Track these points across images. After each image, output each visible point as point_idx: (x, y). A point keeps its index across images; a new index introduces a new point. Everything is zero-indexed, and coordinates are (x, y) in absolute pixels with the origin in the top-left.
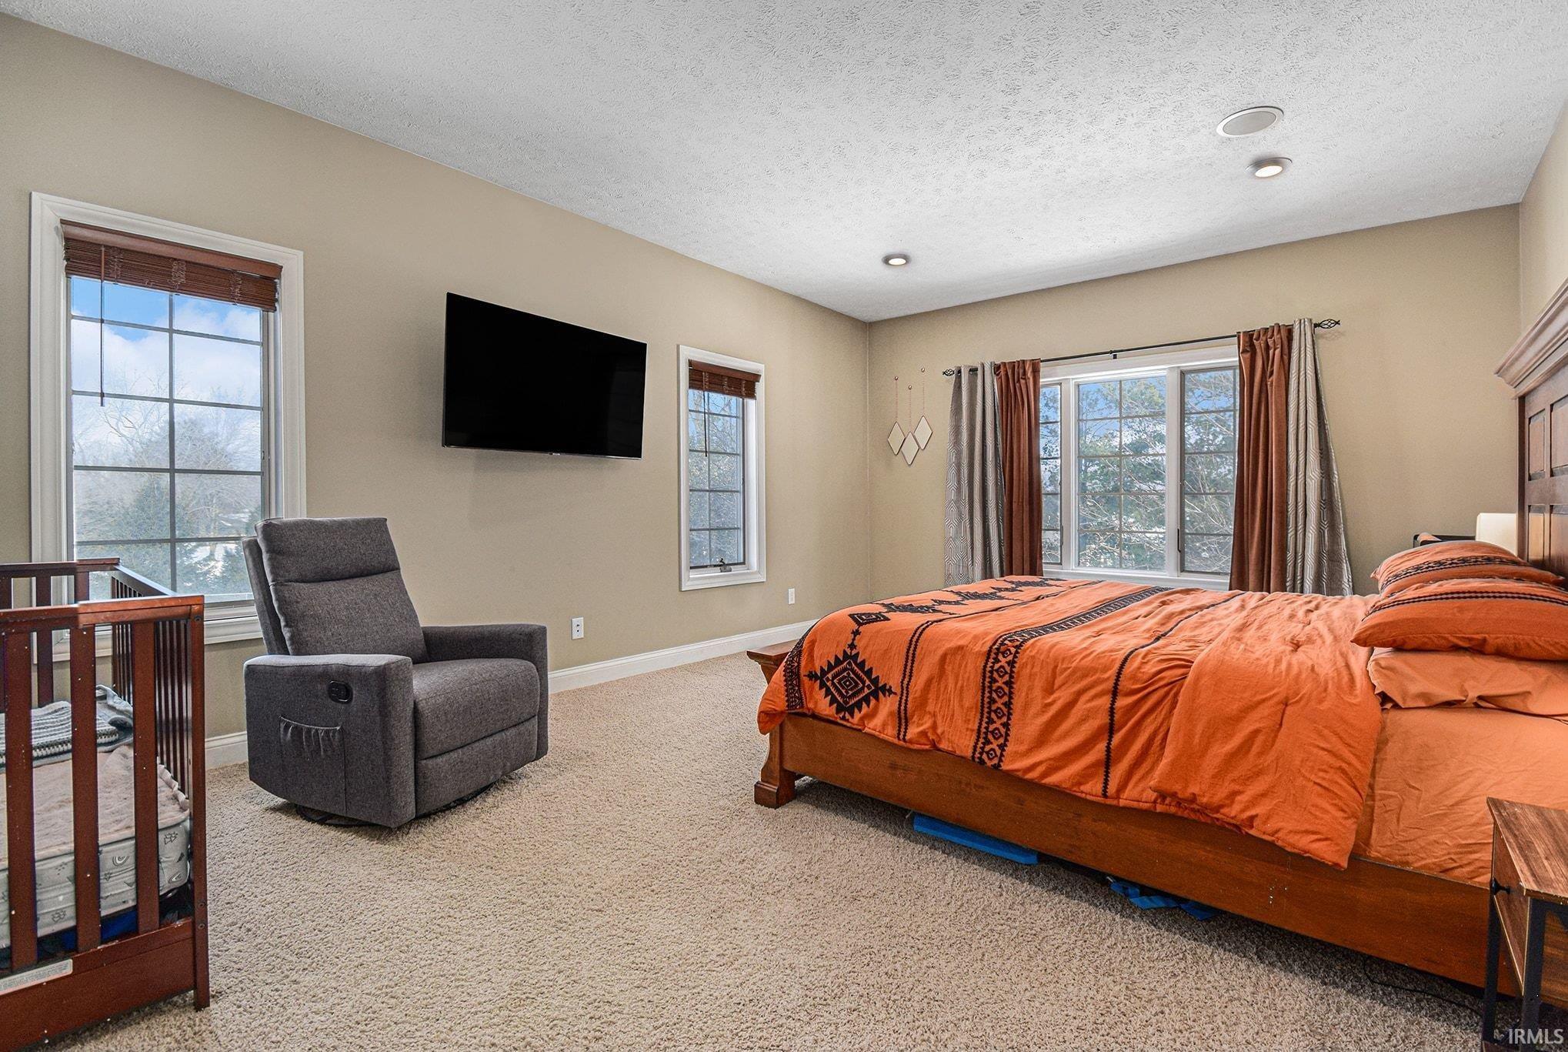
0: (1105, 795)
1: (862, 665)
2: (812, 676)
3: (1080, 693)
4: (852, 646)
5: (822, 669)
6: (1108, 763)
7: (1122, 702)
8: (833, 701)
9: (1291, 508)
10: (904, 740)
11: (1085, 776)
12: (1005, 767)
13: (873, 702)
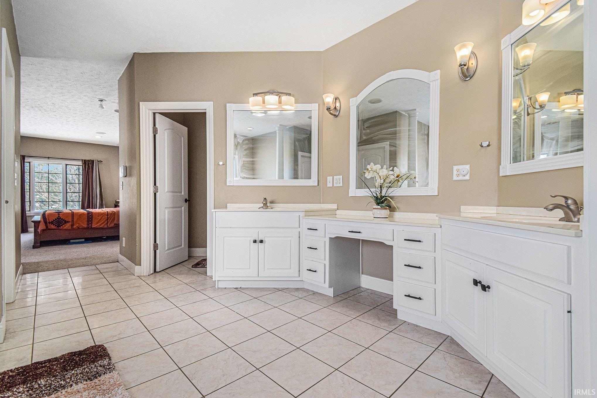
0: (107, 227)
1: (62, 219)
2: (50, 223)
3: (103, 216)
4: (59, 216)
5: (52, 221)
6: (107, 223)
7: (109, 216)
8: (56, 226)
9: (94, 196)
10: (73, 228)
11: (105, 225)
12: (93, 227)
13: (65, 224)
